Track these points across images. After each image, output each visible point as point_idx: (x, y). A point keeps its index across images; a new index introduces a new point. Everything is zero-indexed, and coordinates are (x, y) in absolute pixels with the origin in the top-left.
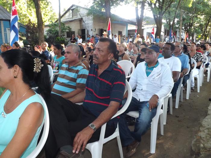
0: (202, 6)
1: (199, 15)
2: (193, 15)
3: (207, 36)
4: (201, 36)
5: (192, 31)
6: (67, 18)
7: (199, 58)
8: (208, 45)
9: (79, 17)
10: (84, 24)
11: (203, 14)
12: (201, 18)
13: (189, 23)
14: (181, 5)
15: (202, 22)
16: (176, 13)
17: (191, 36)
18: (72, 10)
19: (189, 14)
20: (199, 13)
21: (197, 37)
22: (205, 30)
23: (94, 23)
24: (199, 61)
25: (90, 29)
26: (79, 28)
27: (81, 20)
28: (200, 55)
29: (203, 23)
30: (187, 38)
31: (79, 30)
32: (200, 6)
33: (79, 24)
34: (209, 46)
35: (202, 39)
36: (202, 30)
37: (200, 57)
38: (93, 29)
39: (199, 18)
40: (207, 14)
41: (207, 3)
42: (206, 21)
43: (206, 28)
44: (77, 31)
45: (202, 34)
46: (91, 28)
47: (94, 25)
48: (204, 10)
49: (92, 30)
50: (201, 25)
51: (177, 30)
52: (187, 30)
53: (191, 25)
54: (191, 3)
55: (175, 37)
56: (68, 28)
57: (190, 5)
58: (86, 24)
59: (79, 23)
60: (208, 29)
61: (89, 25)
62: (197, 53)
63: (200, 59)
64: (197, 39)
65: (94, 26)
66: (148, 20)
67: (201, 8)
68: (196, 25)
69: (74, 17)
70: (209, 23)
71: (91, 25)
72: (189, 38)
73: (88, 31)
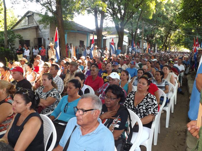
0: (162, 19)
1: (159, 27)
2: (154, 27)
3: (167, 47)
4: (162, 46)
5: (154, 42)
6: (23, 25)
7: (150, 108)
8: (168, 68)
9: (35, 25)
10: (40, 32)
11: (163, 27)
12: (161, 30)
13: (151, 34)
14: (142, 16)
15: (162, 33)
16: (137, 24)
17: (153, 46)
18: (28, 17)
19: (151, 26)
20: (160, 25)
21: (158, 48)
22: (165, 41)
23: (50, 31)
24: (150, 113)
25: (46, 38)
26: (35, 36)
27: (37, 28)
28: (153, 102)
29: (163, 35)
30: (149, 49)
31: (35, 38)
32: (161, 19)
33: (36, 33)
34: (168, 70)
35: (163, 49)
36: (162, 41)
37: (152, 105)
38: (50, 38)
39: (160, 30)
40: (166, 26)
41: (167, 17)
42: (166, 33)
43: (166, 39)
44: (33, 39)
45: (162, 45)
46: (48, 37)
47: (51, 33)
48: (164, 23)
49: (48, 39)
50: (161, 37)
51: (140, 40)
52: (149, 41)
53: (152, 37)
54: (152, 15)
55: (138, 47)
56: (18, 36)
57: (151, 18)
58: (42, 32)
59: (35, 30)
60: (168, 40)
61: (46, 34)
62: (147, 96)
63: (152, 110)
64: (158, 49)
65: (51, 35)
66: (109, 30)
67: (161, 20)
68: (157, 36)
69: (30, 24)
70: (168, 34)
71: (47, 33)
72: (151, 48)
73: (44, 40)
